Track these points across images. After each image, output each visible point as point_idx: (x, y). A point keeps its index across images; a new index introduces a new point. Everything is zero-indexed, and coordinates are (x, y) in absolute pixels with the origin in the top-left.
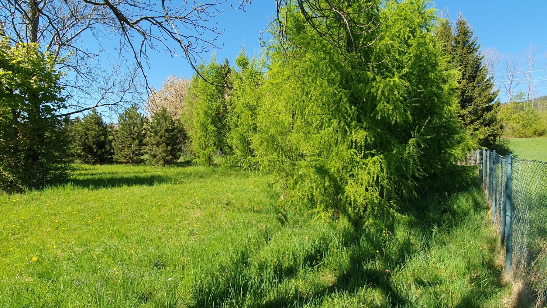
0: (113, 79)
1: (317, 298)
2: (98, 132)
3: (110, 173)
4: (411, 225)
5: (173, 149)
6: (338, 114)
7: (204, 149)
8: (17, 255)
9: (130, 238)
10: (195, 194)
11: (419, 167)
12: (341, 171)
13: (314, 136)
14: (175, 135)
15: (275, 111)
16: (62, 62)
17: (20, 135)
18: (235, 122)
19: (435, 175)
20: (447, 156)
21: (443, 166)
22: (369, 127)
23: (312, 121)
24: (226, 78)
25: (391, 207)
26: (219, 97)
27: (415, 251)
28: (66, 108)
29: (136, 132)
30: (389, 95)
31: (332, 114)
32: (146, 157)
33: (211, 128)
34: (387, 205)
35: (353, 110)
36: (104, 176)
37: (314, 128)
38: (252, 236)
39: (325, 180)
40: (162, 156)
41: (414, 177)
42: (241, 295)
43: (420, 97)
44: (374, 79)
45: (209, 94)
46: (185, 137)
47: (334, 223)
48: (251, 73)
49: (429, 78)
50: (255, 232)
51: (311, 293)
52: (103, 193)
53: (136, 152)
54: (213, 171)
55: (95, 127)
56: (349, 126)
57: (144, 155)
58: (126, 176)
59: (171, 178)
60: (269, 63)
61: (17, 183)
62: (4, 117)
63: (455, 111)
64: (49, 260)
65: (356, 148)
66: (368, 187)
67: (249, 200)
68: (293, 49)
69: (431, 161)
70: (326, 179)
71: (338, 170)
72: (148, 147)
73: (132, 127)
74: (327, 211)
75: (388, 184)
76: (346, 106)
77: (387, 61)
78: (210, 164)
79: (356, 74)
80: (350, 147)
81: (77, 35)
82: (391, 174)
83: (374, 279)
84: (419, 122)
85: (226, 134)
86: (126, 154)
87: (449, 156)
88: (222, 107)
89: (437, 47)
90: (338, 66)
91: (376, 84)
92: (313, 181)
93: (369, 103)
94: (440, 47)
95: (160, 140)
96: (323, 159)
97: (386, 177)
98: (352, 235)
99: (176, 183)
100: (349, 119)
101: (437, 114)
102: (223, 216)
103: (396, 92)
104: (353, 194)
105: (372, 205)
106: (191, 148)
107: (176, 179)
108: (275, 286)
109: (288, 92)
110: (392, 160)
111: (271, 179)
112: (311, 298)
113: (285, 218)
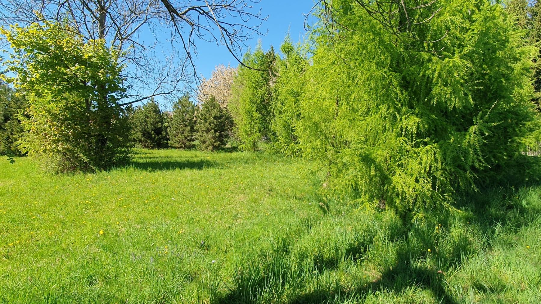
0: (167, 69)
1: (360, 294)
2: (155, 119)
3: (165, 157)
4: (468, 221)
5: (220, 136)
6: (387, 100)
7: (249, 135)
8: (88, 228)
9: (180, 218)
10: (240, 180)
11: (481, 158)
12: (389, 160)
13: (359, 123)
14: (223, 122)
15: (319, 98)
16: (124, 56)
17: (91, 122)
18: (279, 108)
19: (498, 166)
20: (515, 145)
21: (510, 156)
22: (422, 113)
23: (358, 107)
24: (272, 65)
25: (444, 200)
26: (264, 84)
27: (473, 251)
28: (127, 97)
29: (188, 119)
30: (447, 77)
31: (380, 100)
32: (196, 142)
33: (256, 115)
34: (440, 198)
35: (404, 95)
36: (160, 160)
37: (359, 114)
38: (293, 224)
39: (370, 170)
40: (210, 142)
41: (473, 168)
42: (281, 283)
43: (485, 79)
44: (430, 60)
45: (254, 82)
46: (232, 124)
47: (380, 215)
48: (295, 59)
49: (496, 57)
50: (296, 220)
51: (353, 287)
52: (159, 174)
53: (188, 138)
54: (258, 156)
55: (153, 115)
56: (399, 111)
57: (195, 140)
58: (179, 160)
59: (218, 163)
60: (314, 47)
61: (90, 164)
62: (80, 107)
63: (527, 94)
64: (112, 234)
65: (406, 136)
66: (418, 178)
67: (292, 186)
68: (340, 31)
69: (495, 151)
70: (372, 168)
71: (386, 158)
72: (198, 134)
73: (185, 115)
74: (372, 201)
75: (442, 175)
76: (395, 90)
77: (446, 39)
78: (255, 150)
79: (410, 56)
80: (399, 135)
81: (136, 29)
82: (447, 164)
83: (425, 279)
84: (481, 107)
85: (270, 121)
86: (180, 140)
87: (517, 146)
88: (267, 94)
89: (507, 21)
90: (388, 48)
91: (432, 66)
92: (357, 170)
93: (423, 87)
94: (512, 21)
95: (209, 126)
96: (369, 146)
97: (440, 168)
98: (400, 229)
99: (222, 168)
100: (400, 105)
101: (504, 97)
102: (265, 202)
103: (456, 74)
104: (401, 185)
105: (422, 197)
106: (237, 134)
107: (223, 165)
108: (316, 277)
109: (333, 78)
110: (448, 149)
111: (314, 166)
112: (353, 294)
113: (327, 206)
